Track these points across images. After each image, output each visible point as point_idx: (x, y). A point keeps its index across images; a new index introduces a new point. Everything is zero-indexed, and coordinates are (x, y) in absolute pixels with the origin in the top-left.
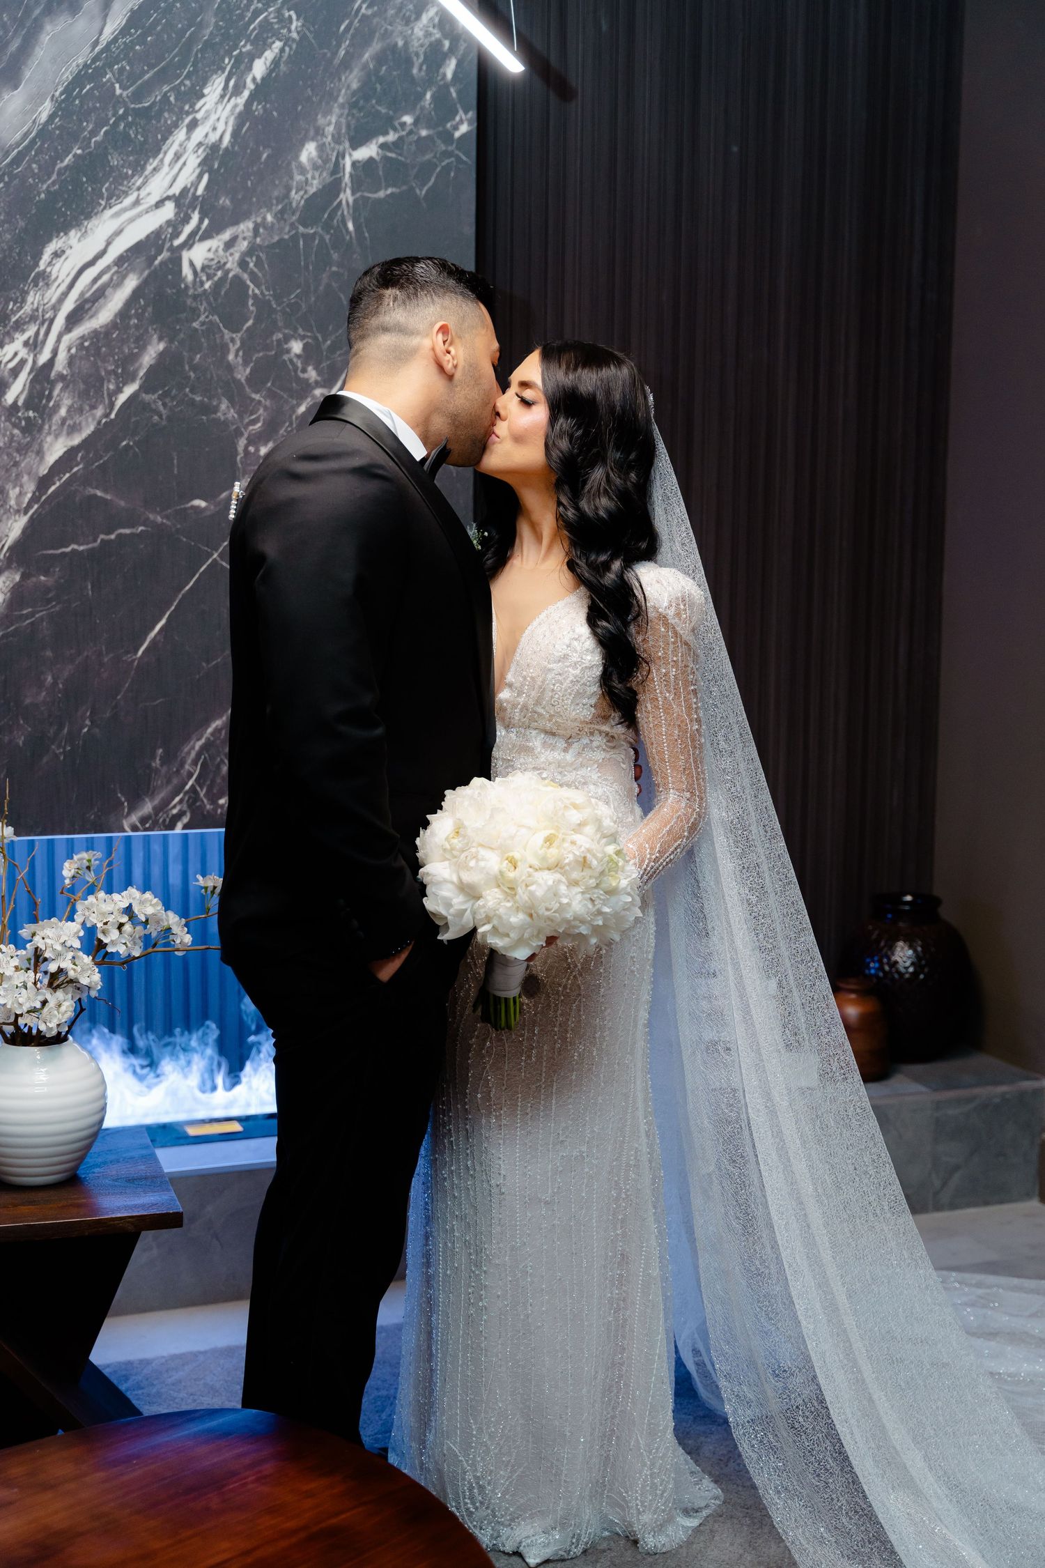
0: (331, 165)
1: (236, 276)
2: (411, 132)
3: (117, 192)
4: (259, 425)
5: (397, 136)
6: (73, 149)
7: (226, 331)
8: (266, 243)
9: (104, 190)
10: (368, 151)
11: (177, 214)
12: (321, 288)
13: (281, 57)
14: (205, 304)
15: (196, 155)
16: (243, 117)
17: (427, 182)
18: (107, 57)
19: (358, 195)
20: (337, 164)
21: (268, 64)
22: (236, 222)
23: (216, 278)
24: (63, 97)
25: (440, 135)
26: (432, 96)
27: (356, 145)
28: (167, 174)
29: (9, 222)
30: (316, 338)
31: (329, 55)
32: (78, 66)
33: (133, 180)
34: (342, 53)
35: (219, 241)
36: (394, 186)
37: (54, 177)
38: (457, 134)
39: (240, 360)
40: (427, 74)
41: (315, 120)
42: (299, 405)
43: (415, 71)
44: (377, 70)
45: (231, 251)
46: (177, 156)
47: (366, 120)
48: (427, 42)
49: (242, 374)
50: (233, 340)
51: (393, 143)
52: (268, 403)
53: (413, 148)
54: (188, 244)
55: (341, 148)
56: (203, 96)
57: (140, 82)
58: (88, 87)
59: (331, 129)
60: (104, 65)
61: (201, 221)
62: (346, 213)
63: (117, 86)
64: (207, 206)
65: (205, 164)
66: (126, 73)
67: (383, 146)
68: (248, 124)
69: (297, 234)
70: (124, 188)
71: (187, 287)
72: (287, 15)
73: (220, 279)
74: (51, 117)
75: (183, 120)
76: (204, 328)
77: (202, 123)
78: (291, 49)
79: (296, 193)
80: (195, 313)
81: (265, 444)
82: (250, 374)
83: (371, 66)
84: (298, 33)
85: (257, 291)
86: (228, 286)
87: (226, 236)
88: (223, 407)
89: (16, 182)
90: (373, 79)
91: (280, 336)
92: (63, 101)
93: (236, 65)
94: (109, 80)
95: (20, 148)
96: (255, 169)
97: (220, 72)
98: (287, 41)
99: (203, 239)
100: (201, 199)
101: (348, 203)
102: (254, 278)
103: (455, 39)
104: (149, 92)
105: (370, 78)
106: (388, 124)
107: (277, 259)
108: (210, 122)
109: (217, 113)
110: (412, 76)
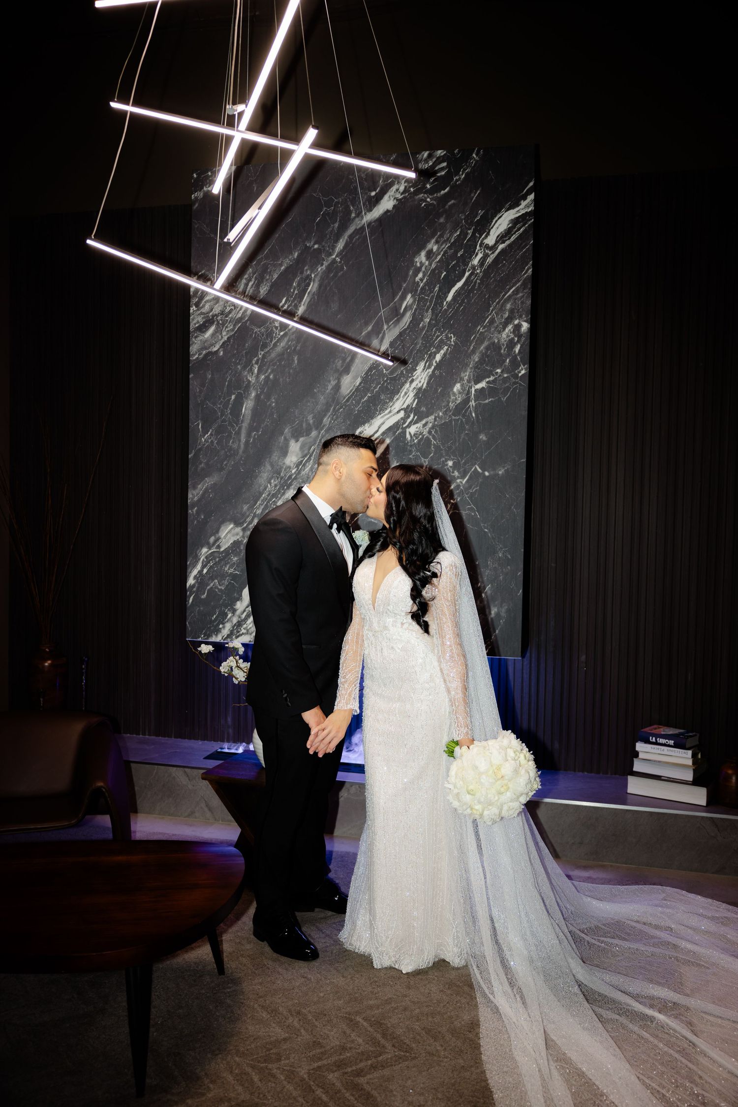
0: (466, 392)
1: (427, 437)
2: (500, 376)
3: (383, 409)
5: (494, 378)
6: (367, 394)
7: (422, 458)
8: (439, 424)
9: (378, 408)
10: (481, 385)
11: (405, 415)
12: (461, 440)
13: (447, 352)
14: (415, 448)
15: (413, 392)
16: (431, 377)
17: (507, 395)
19: (477, 402)
20: (469, 391)
21: (442, 355)
22: (428, 417)
23: (419, 438)
25: (512, 376)
26: (509, 361)
27: (476, 383)
28: (402, 400)
30: (458, 460)
31: (466, 349)
32: (370, 364)
33: (389, 404)
34: (472, 347)
35: (421, 424)
36: (493, 398)
37: (361, 405)
38: (520, 375)
40: (507, 351)
41: (460, 374)
42: (451, 486)
43: (502, 351)
44: (486, 353)
45: (426, 427)
46: (406, 393)
47: (481, 373)
48: (508, 339)
51: (492, 381)
53: (501, 382)
54: (409, 426)
55: (471, 384)
56: (416, 370)
57: (392, 368)
58: (374, 371)
59: (467, 377)
61: (414, 417)
62: (472, 410)
63: (384, 370)
64: (416, 411)
65: (416, 396)
67: (487, 382)
68: (433, 379)
69: (452, 419)
70: (386, 407)
71: (408, 442)
72: (450, 336)
73: (421, 438)
74: (360, 384)
75: (408, 379)
76: (414, 457)
77: (416, 380)
78: (451, 348)
79: (452, 403)
80: (411, 452)
83: (484, 351)
84: (454, 342)
85: (435, 442)
86: (423, 441)
87: (424, 422)
89: (347, 408)
90: (484, 356)
91: (444, 459)
92: (364, 377)
93: (429, 357)
94: (381, 368)
95: (349, 396)
96: (435, 395)
97: (422, 360)
98: (449, 346)
99: (414, 424)
100: (414, 409)
101: (473, 406)
102: (434, 437)
103: (520, 336)
104: (396, 371)
105: (483, 356)
106: (490, 373)
107: (444, 430)
108: (419, 380)
109: (421, 376)
110: (501, 354)
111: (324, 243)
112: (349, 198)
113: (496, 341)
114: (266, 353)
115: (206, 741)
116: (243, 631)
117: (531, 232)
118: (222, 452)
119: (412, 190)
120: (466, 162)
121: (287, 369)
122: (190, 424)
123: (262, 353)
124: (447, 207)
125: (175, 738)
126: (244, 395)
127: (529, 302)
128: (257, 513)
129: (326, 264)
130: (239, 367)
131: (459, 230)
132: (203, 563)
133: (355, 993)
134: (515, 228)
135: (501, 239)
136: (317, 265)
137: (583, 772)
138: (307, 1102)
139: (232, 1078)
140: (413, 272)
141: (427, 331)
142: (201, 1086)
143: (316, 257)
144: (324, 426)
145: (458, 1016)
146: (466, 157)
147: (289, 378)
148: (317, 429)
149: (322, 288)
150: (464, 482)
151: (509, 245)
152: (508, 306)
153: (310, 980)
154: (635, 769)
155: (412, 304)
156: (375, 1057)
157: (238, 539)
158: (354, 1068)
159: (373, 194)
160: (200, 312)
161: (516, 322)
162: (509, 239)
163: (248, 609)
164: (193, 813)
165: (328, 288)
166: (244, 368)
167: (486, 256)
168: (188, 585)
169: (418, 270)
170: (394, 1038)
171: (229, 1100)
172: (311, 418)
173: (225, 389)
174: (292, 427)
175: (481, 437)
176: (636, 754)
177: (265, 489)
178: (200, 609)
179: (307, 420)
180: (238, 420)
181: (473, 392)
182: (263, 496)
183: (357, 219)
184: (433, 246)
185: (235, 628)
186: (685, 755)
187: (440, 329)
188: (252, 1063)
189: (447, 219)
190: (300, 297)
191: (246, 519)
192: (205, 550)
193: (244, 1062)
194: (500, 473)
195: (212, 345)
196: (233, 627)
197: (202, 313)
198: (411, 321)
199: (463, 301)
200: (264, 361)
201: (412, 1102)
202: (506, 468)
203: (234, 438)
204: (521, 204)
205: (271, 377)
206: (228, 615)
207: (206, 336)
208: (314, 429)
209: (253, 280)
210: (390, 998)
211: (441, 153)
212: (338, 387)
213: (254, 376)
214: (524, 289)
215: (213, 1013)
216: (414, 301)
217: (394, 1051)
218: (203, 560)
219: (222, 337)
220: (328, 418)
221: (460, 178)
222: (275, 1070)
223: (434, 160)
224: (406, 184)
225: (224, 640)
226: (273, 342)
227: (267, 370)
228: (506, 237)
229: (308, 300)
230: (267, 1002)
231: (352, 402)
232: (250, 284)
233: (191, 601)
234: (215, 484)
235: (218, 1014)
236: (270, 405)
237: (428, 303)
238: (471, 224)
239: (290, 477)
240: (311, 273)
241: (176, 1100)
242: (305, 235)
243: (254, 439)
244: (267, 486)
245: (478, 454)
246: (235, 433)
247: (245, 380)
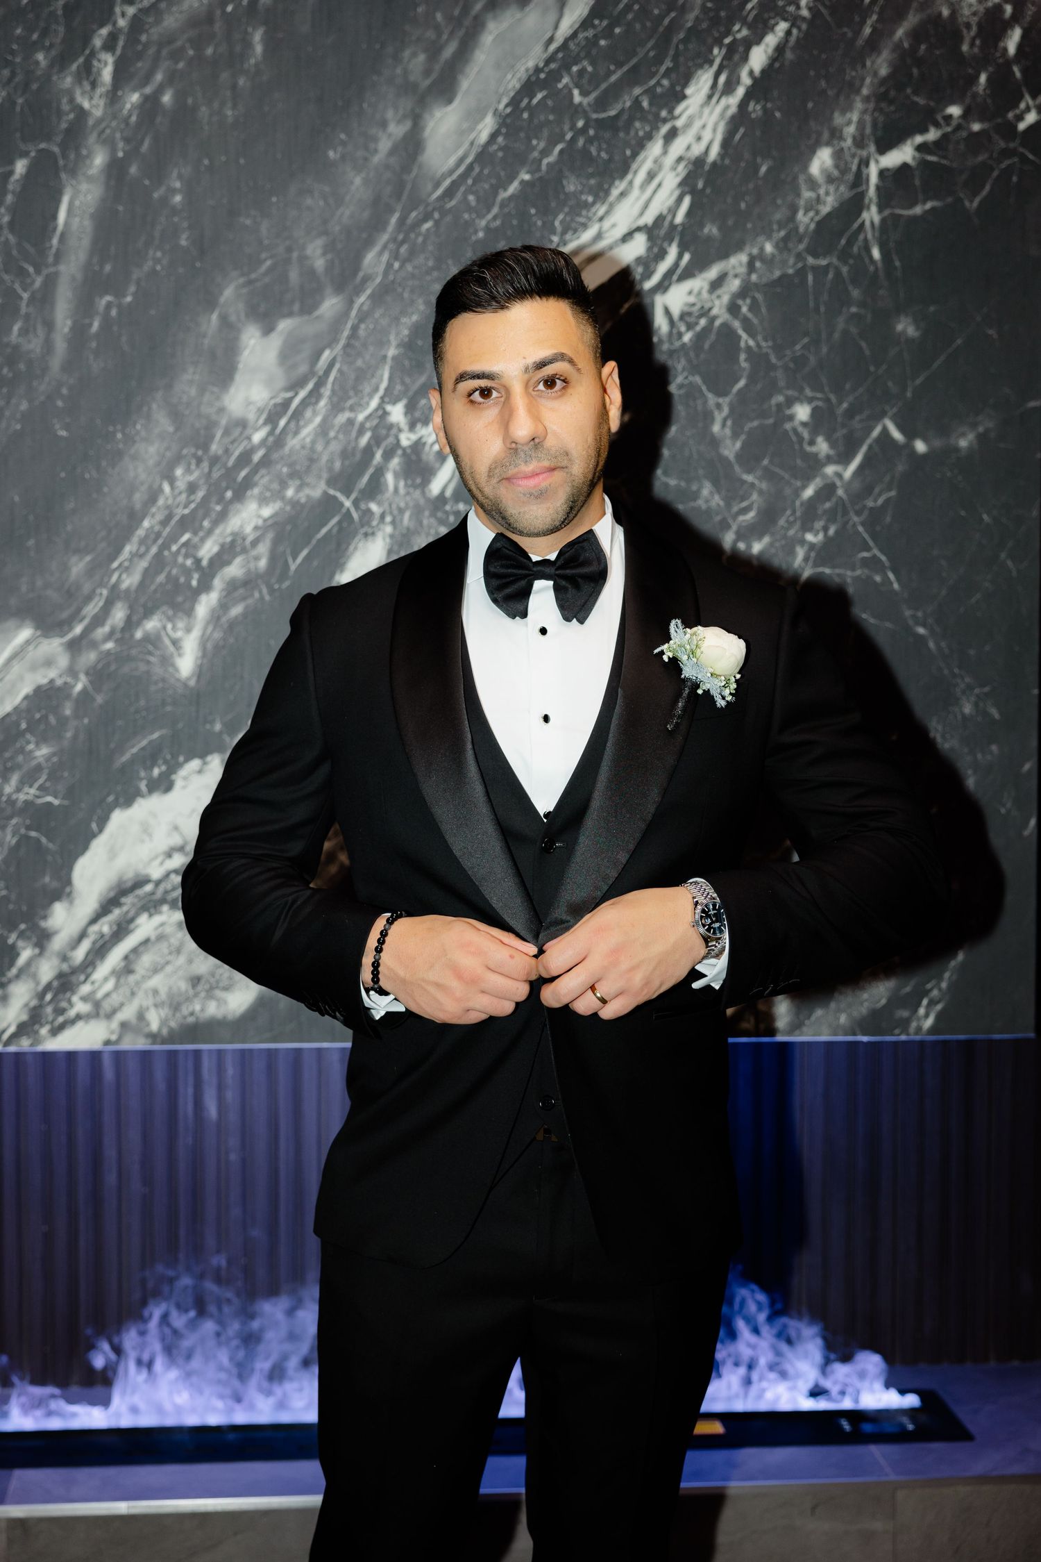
0: (850, 177)
1: (725, 325)
2: (959, 127)
3: (573, 225)
4: (751, 514)
5: (939, 133)
6: (518, 173)
7: (710, 396)
8: (764, 280)
9: (557, 223)
10: (901, 155)
11: (649, 249)
12: (837, 335)
13: (786, 42)
14: (683, 362)
15: (674, 174)
16: (736, 122)
17: (980, 191)
18: (564, 57)
19: (887, 212)
20: (859, 174)
21: (770, 51)
22: (725, 255)
23: (698, 328)
24: (509, 110)
25: (997, 128)
26: (989, 80)
27: (883, 148)
28: (638, 199)
29: (437, 268)
30: (828, 400)
31: (850, 35)
32: (527, 70)
33: (593, 210)
34: (867, 30)
35: (704, 279)
36: (935, 198)
37: (495, 210)
38: (1022, 126)
39: (728, 431)
40: (981, 50)
41: (831, 119)
42: (804, 487)
43: (965, 48)
44: (914, 49)
45: (719, 292)
46: (651, 176)
47: (897, 116)
48: (981, 9)
49: (731, 449)
50: (719, 406)
51: (935, 143)
52: (764, 486)
53: (962, 147)
54: (663, 287)
55: (864, 153)
56: (684, 97)
57: (604, 86)
58: (539, 96)
59: (851, 130)
60: (560, 68)
61: (680, 256)
62: (870, 236)
63: (576, 92)
64: (688, 237)
65: (687, 184)
66: (587, 77)
67: (920, 148)
68: (742, 130)
69: (804, 266)
70: (582, 220)
71: (661, 341)
73: (704, 329)
74: (493, 137)
75: (658, 129)
76: (682, 392)
77: (684, 132)
78: (799, 28)
79: (805, 214)
80: (670, 373)
81: (760, 538)
82: (742, 448)
83: (906, 45)
84: (810, 9)
85: (751, 343)
86: (713, 337)
88: (705, 492)
89: (448, 218)
90: (908, 60)
91: (780, 398)
92: (508, 115)
93: (728, 57)
94: (566, 86)
95: (455, 176)
96: (751, 186)
97: (706, 66)
98: (795, 21)
99: (682, 278)
100: (680, 229)
101: (872, 223)
102: (748, 326)
104: (617, 97)
105: (905, 60)
106: (927, 118)
107: (779, 300)
108: (693, 131)
109: (702, 119)
110: (961, 54)
114: (145, 11)
116: (80, 1007)
121: (225, 76)
123: (131, 11)
126: (61, 162)
128: (124, 586)
130: (40, 57)
144: (366, 279)
147: (234, 107)
148: (339, 288)
150: (847, 474)
157: (52, 681)
163: (95, 928)
166: (61, 62)
172: (319, 251)
174: (250, 282)
175: (900, 327)
177: (153, 499)
179: (303, 258)
180: (42, 252)
181: (873, 179)
182: (146, 524)
185: (48, 997)
191: (79, 610)
194: (963, 443)
196: (41, 996)
200: (139, 41)
202: (981, 429)
203: (27, 316)
205: (167, 98)
206: (18, 955)
208: (329, 290)
212: (412, 145)
220: (381, 253)
225: (7, 1044)
231: (465, 199)
236: (165, 201)
239: (245, 458)
243: (107, 323)
244: (161, 490)
245: (890, 384)
246: (32, 300)
247: (65, 107)
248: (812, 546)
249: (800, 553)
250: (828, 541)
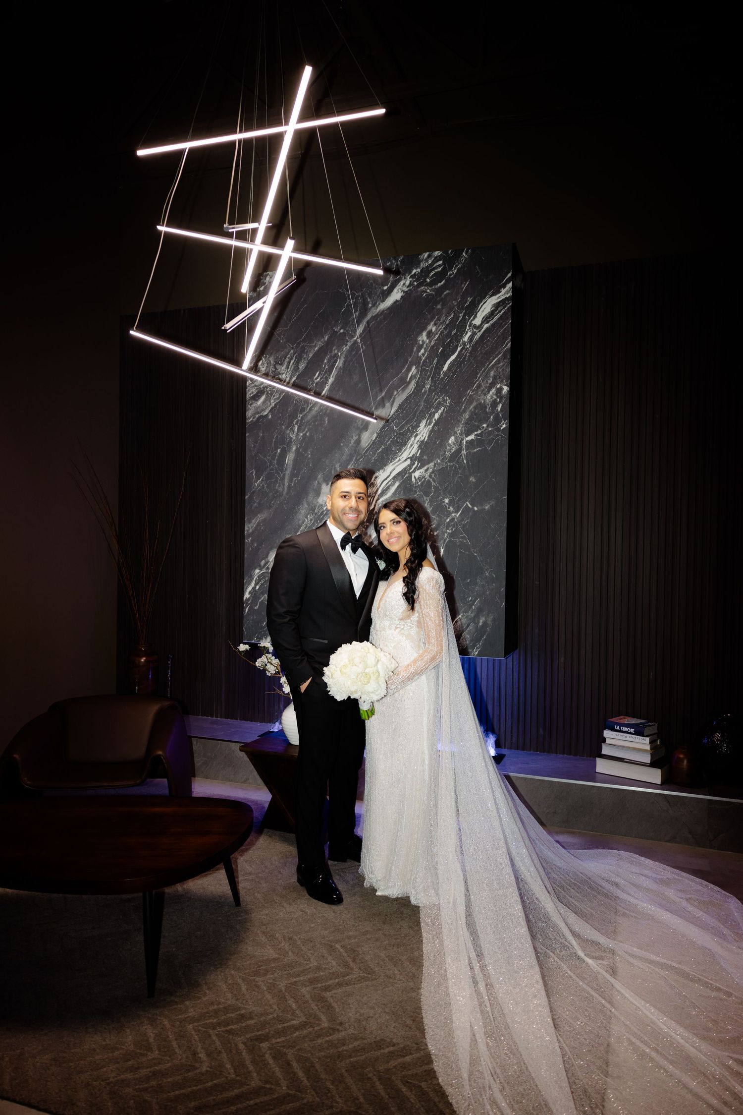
0: (459, 443)
1: (428, 480)
2: (486, 429)
3: (394, 458)
4: (434, 526)
5: (481, 431)
6: (382, 447)
7: (425, 497)
8: (438, 469)
9: (390, 458)
10: (471, 437)
11: (411, 463)
12: (455, 482)
13: (443, 411)
14: (419, 488)
15: (417, 444)
16: (431, 432)
17: (491, 445)
18: (392, 419)
19: (468, 451)
20: (461, 442)
21: (440, 414)
22: (429, 464)
23: (422, 481)
24: (379, 432)
25: (496, 429)
26: (493, 417)
27: (466, 436)
28: (408, 451)
30: (453, 497)
31: (459, 409)
32: (384, 422)
33: (398, 454)
34: (463, 407)
35: (424, 469)
36: (479, 447)
37: (376, 455)
38: (502, 428)
39: (429, 506)
40: (491, 410)
41: (454, 429)
42: (447, 519)
43: (487, 410)
44: (475, 411)
45: (427, 472)
46: (411, 445)
47: (470, 428)
49: (429, 510)
50: (427, 500)
51: (479, 434)
52: (437, 518)
53: (487, 434)
54: (414, 471)
55: (462, 437)
56: (420, 426)
57: (401, 425)
59: (459, 431)
60: (391, 421)
61: (418, 464)
62: (463, 457)
63: (395, 427)
64: (420, 459)
65: (420, 447)
66: (397, 423)
67: (476, 435)
68: (433, 434)
69: (448, 465)
70: (396, 457)
71: (413, 484)
72: (446, 399)
74: (376, 438)
75: (413, 434)
76: (418, 496)
77: (419, 435)
78: (447, 408)
79: (448, 453)
80: (415, 492)
81: (436, 532)
83: (473, 410)
84: (449, 404)
85: (435, 484)
86: (426, 483)
87: (426, 468)
89: (366, 457)
90: (473, 414)
91: (441, 497)
93: (430, 416)
94: (392, 425)
95: (368, 448)
96: (435, 447)
97: (424, 419)
98: (445, 407)
99: (418, 469)
100: (418, 457)
101: (464, 454)
102: (434, 480)
103: (501, 397)
104: (404, 428)
106: (478, 428)
107: (442, 474)
108: (421, 434)
109: (423, 431)
110: (487, 412)
111: (347, 328)
112: (367, 292)
113: (483, 402)
114: (304, 416)
115: (263, 723)
117: (510, 313)
118: (271, 494)
119: (415, 283)
120: (458, 260)
121: (320, 428)
122: (246, 472)
123: (301, 415)
124: (443, 296)
125: (240, 720)
126: (287, 449)
127: (508, 370)
129: (349, 344)
130: (283, 427)
131: (453, 314)
132: (256, 581)
133: (340, 926)
134: (497, 311)
135: (486, 319)
136: (342, 346)
137: (563, 754)
138: (279, 1009)
139: (225, 987)
140: (416, 350)
141: (428, 395)
142: (200, 991)
143: (341, 340)
145: (418, 948)
146: (458, 255)
147: (321, 435)
149: (347, 363)
150: (457, 516)
151: (493, 325)
152: (492, 373)
153: (306, 913)
154: (603, 753)
155: (416, 374)
156: (343, 976)
158: (324, 984)
159: (385, 288)
160: (253, 385)
161: (498, 386)
162: (492, 319)
164: (247, 779)
165: (351, 363)
166: (287, 428)
167: (474, 334)
168: (244, 599)
169: (421, 347)
170: (362, 963)
171: (219, 1003)
173: (273, 444)
174: (323, 474)
175: (471, 479)
176: (604, 740)
177: (303, 523)
178: (253, 618)
179: (335, 468)
180: (283, 470)
181: (464, 443)
183: (373, 308)
184: (432, 327)
186: (643, 742)
187: (438, 393)
188: (244, 976)
189: (443, 305)
190: (330, 371)
192: (257, 571)
193: (238, 975)
194: (486, 508)
195: (263, 411)
197: (255, 386)
198: (415, 388)
199: (456, 370)
200: (302, 422)
201: (364, 1014)
202: (491, 504)
203: (279, 483)
204: (501, 291)
205: (308, 434)
207: (258, 404)
209: (294, 358)
210: (367, 931)
211: (438, 253)
212: (358, 441)
213: (293, 435)
214: (504, 359)
215: (224, 935)
216: (418, 372)
217: (360, 973)
218: (256, 579)
219: (270, 404)
221: (453, 273)
222: (261, 983)
223: (433, 259)
224: (411, 279)
226: (309, 407)
227: (305, 429)
228: (489, 318)
229: (336, 373)
230: (268, 929)
231: (370, 453)
232: (292, 362)
233: (246, 611)
234: (264, 519)
235: (227, 936)
236: (307, 456)
237: (429, 373)
238: (462, 309)
239: (322, 513)
240: (338, 352)
241: (177, 1001)
242: (333, 322)
243: (295, 484)
244: (305, 521)
245: (468, 493)
246: (280, 479)
247: (288, 437)
248: (449, 533)
249: (446, 535)
250: (453, 532)
